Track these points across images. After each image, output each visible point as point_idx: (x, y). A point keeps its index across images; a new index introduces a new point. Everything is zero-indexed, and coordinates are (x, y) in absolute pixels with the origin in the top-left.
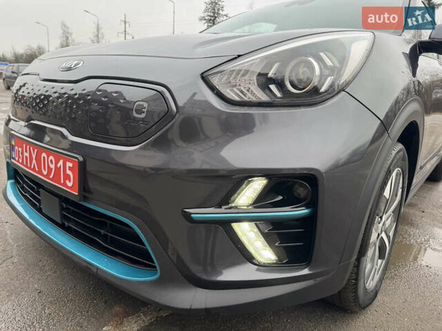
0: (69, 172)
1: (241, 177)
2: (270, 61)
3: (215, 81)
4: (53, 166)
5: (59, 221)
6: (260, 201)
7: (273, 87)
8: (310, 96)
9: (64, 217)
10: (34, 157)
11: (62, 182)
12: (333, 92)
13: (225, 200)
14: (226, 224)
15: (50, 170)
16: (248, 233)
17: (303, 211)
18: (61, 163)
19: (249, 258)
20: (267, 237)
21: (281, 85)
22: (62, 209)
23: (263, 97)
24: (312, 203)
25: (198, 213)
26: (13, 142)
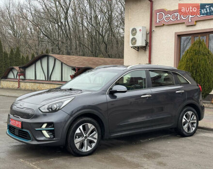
0: (20, 124)
1: (43, 123)
2: (49, 106)
3: (40, 109)
6: (46, 127)
8: (56, 111)
10: (14, 122)
11: (19, 126)
12: (59, 109)
13: (41, 127)
14: (41, 131)
16: (45, 132)
17: (53, 129)
19: (45, 136)
21: (51, 109)
23: (48, 111)
25: (37, 129)
26: (10, 120)
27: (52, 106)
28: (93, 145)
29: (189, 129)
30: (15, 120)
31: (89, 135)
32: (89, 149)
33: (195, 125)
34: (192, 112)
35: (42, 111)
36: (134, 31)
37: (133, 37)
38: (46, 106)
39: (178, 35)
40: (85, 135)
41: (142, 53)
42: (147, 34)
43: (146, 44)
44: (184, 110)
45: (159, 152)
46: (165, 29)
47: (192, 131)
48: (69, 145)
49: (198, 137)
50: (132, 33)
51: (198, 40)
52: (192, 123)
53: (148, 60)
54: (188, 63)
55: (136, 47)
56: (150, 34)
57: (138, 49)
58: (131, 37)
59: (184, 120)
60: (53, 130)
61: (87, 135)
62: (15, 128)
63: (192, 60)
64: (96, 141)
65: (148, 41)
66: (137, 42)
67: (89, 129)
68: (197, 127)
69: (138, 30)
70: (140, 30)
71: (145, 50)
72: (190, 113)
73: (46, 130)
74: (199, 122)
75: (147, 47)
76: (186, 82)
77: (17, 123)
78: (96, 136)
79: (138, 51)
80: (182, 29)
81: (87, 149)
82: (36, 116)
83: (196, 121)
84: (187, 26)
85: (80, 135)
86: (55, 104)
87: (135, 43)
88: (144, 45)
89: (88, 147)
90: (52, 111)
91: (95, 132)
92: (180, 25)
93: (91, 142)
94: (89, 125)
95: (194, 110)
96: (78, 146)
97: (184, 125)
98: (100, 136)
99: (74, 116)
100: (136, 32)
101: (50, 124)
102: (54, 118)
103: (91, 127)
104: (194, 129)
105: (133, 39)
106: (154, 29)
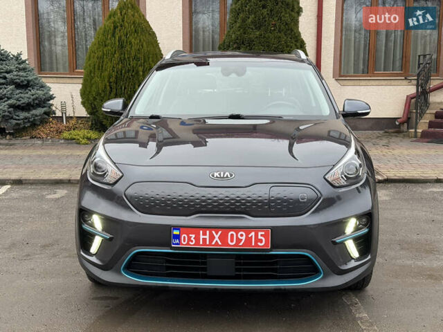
0: (260, 237)
4: (244, 238)
7: (343, 176)
10: (217, 237)
11: (253, 244)
15: (239, 240)
16: (350, 245)
17: (367, 229)
18: (253, 234)
24: (370, 225)
25: (338, 241)
26: (176, 232)
30: (225, 230)
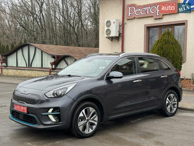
0: (25, 109)
1: (49, 108)
2: (54, 92)
3: (46, 94)
5: (23, 119)
6: (53, 112)
7: (55, 95)
8: (61, 96)
9: (24, 119)
10: (19, 108)
11: (24, 111)
12: (64, 95)
14: (47, 115)
15: (22, 110)
16: (51, 117)
17: (59, 113)
19: (50, 120)
20: (54, 117)
21: (56, 94)
22: (24, 117)
23: (54, 97)
24: (59, 112)
25: (43, 114)
26: (14, 105)
27: (57, 92)
28: (94, 127)
29: (171, 109)
30: (20, 106)
31: (90, 118)
32: (91, 131)
33: (176, 106)
34: (173, 95)
35: (48, 96)
36: (108, 23)
37: (108, 28)
38: (52, 92)
39: (147, 27)
40: (87, 118)
41: (115, 42)
42: (120, 26)
43: (119, 35)
44: (167, 93)
45: (151, 131)
46: (136, 21)
47: (174, 111)
48: (73, 128)
49: (179, 117)
50: (106, 25)
51: (167, 31)
52: (174, 105)
53: (121, 48)
54: (159, 51)
55: (110, 37)
56: (122, 26)
57: (112, 39)
58: (106, 28)
59: (167, 102)
60: (59, 115)
61: (89, 118)
62: (19, 113)
63: (162, 48)
64: (96, 123)
65: (121, 32)
66: (111, 33)
67: (90, 113)
68: (178, 108)
69: (112, 22)
70: (114, 22)
71: (118, 40)
72: (172, 95)
73: (52, 115)
74: (179, 103)
75: (120, 38)
76: (168, 67)
77: (22, 108)
78: (96, 119)
79: (112, 40)
80: (151, 22)
81: (89, 131)
82: (42, 102)
83: (176, 103)
84: (155, 19)
85: (83, 118)
86: (60, 89)
87: (109, 34)
88: (117, 35)
89: (90, 129)
90: (57, 96)
91: (95, 115)
92: (149, 18)
93: (92, 124)
94: (91, 109)
95: (175, 92)
96: (81, 128)
97: (167, 106)
98: (100, 118)
99: (78, 101)
100: (110, 24)
101: (55, 109)
102: (59, 103)
103: (92, 110)
104: (175, 109)
105: (108, 30)
106: (126, 21)
